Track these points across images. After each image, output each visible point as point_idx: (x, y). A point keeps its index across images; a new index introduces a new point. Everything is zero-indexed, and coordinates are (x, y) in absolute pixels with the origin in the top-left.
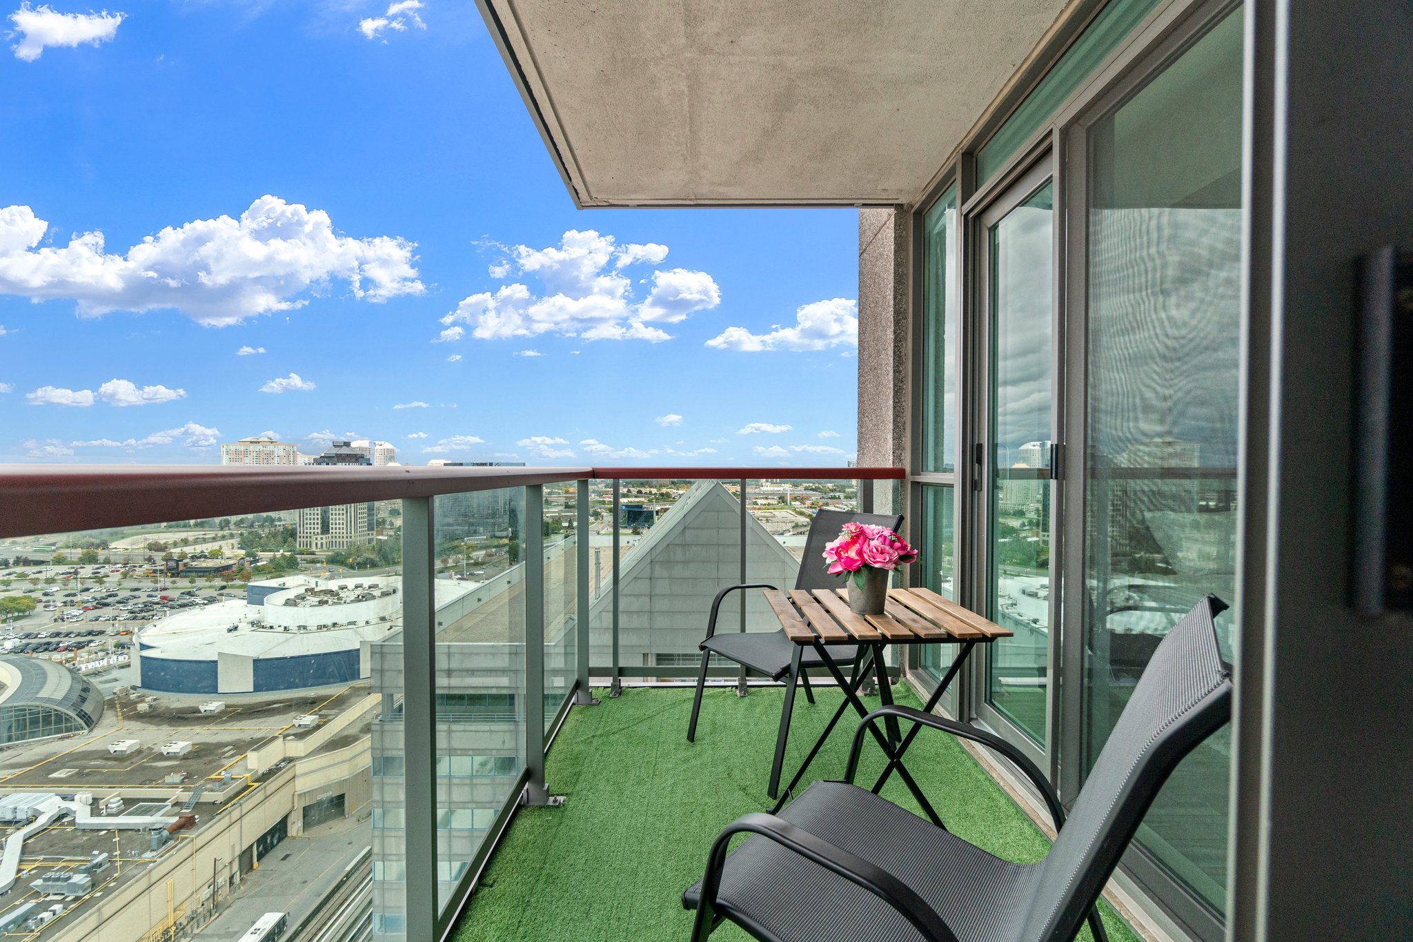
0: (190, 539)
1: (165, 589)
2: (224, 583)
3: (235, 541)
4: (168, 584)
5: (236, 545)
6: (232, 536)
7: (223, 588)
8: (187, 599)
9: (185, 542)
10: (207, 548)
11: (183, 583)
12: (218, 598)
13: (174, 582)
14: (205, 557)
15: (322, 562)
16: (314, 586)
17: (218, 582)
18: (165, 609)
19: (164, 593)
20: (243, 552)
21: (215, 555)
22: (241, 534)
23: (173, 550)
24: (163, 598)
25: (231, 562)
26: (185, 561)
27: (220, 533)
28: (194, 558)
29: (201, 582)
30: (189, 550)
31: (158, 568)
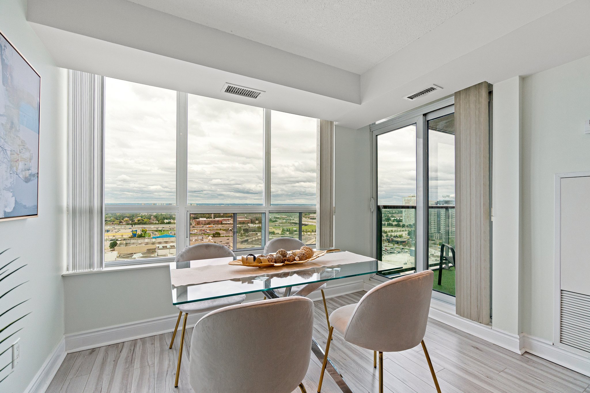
0: (393, 230)
1: (386, 246)
2: (403, 247)
3: (407, 232)
4: (387, 245)
5: (407, 234)
6: (406, 230)
7: (403, 249)
8: (392, 251)
9: (392, 231)
10: (398, 234)
11: (391, 245)
12: (401, 252)
13: (389, 244)
14: (397, 237)
15: (437, 244)
16: (434, 253)
17: (401, 247)
18: (386, 253)
19: (386, 248)
20: (409, 237)
21: (401, 236)
22: (409, 230)
23: (388, 234)
24: (385, 249)
25: (405, 240)
26: (392, 238)
27: (402, 229)
28: (394, 237)
29: (396, 246)
30: (393, 234)
31: (385, 239)
